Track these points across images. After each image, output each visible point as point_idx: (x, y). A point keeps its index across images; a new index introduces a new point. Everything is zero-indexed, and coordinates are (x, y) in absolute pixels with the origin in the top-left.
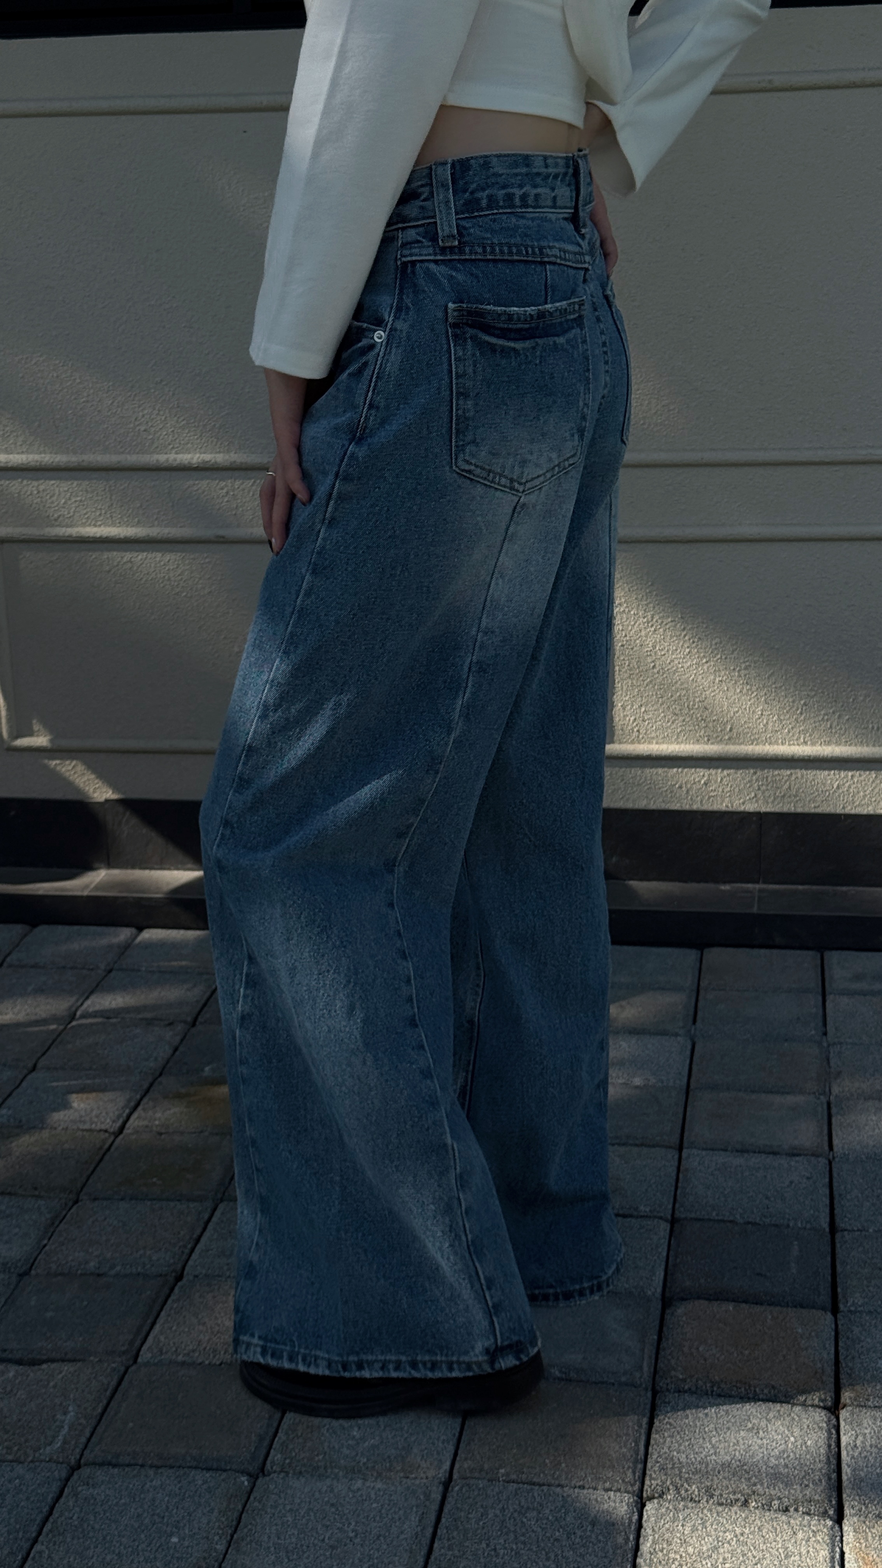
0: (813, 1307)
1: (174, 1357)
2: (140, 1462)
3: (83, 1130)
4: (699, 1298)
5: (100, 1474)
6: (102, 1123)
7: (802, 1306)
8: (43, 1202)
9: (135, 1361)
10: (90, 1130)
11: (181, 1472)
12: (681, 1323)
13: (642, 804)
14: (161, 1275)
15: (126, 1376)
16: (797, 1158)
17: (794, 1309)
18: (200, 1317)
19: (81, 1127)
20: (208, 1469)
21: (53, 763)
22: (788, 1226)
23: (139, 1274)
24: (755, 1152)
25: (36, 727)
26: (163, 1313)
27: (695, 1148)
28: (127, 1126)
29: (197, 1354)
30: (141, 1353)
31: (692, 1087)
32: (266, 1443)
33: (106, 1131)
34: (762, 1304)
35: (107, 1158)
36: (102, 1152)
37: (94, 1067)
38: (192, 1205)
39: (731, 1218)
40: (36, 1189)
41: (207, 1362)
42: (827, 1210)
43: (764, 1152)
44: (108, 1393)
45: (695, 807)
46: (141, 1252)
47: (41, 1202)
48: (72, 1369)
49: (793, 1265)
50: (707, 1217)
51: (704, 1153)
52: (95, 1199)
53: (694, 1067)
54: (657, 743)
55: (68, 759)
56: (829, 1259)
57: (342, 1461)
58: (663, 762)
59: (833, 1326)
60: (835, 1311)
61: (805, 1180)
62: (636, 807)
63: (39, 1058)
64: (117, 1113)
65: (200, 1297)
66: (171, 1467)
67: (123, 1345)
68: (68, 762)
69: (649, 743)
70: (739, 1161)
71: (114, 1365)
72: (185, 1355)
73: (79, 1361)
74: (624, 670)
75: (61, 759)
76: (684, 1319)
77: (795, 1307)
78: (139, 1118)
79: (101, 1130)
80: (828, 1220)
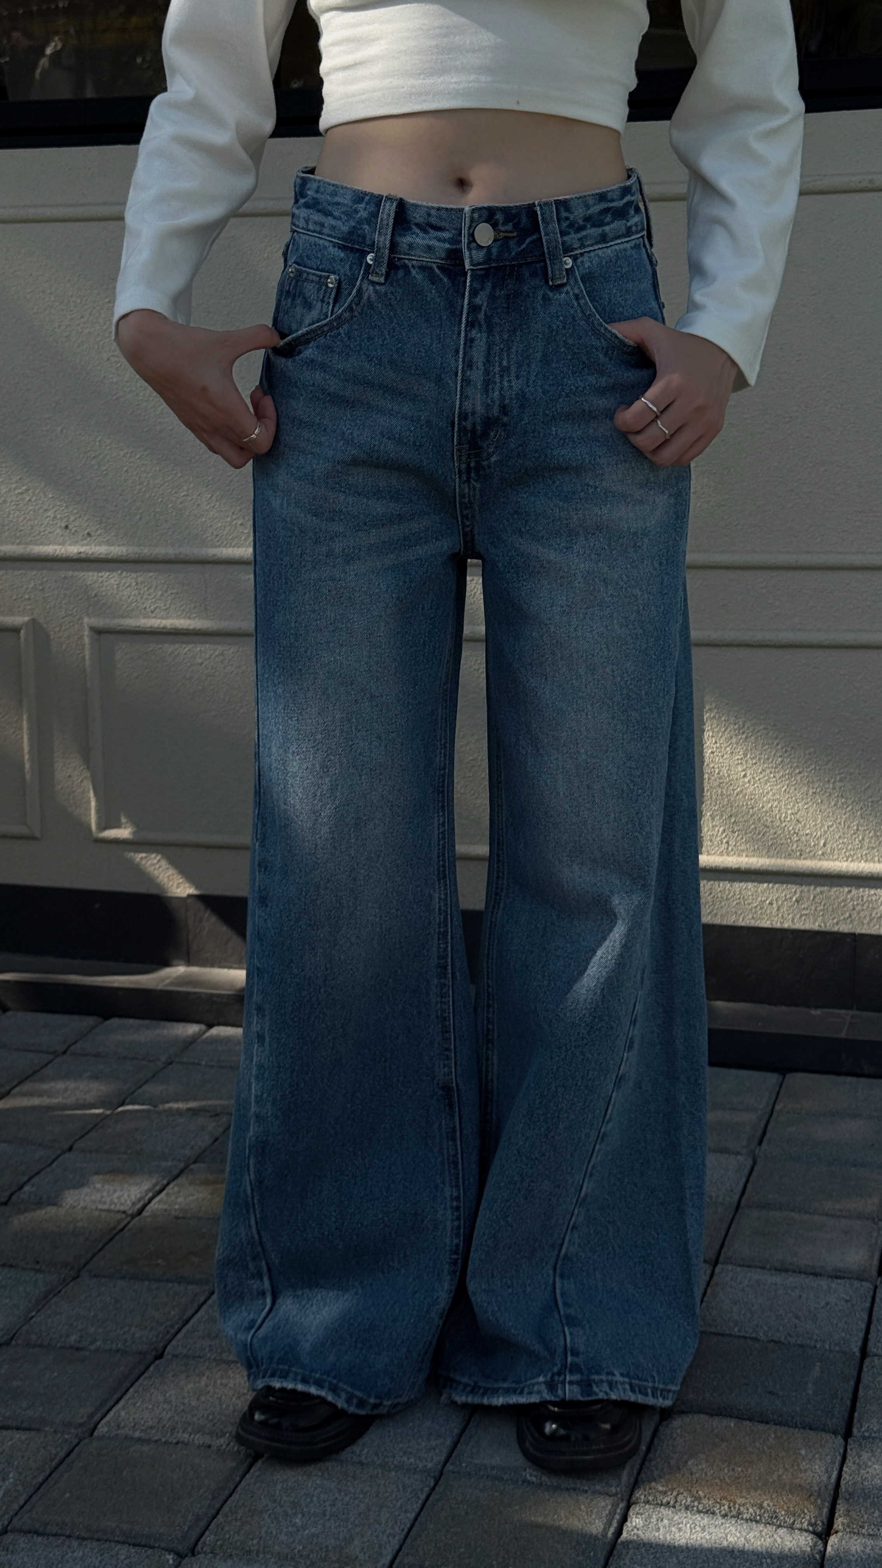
0: (824, 1430)
1: (130, 1432)
2: (68, 1533)
3: (101, 1210)
4: (700, 1412)
5: (23, 1542)
6: (122, 1204)
7: (811, 1429)
8: (42, 1276)
9: (91, 1434)
10: (109, 1211)
11: (107, 1545)
12: (674, 1435)
13: (730, 920)
14: (140, 1353)
15: (77, 1449)
16: (839, 1281)
17: (802, 1430)
18: (168, 1395)
19: (100, 1207)
20: (135, 1545)
21: (139, 857)
22: (815, 1347)
23: (118, 1351)
24: (795, 1272)
25: (123, 820)
26: (131, 1390)
27: (731, 1263)
28: (147, 1208)
29: (154, 1431)
30: (99, 1426)
31: (742, 1204)
32: (203, 1524)
33: (124, 1212)
34: (767, 1423)
35: (117, 1237)
36: (115, 1232)
37: (129, 1152)
38: (190, 1287)
39: (754, 1335)
40: (38, 1262)
41: (163, 1440)
42: (862, 1335)
43: (805, 1273)
44: (54, 1464)
45: (786, 926)
46: (127, 1329)
47: (40, 1276)
48: (23, 1437)
49: (810, 1385)
50: (728, 1332)
51: (739, 1269)
52: (96, 1276)
53: (749, 1185)
54: (747, 856)
55: (153, 852)
56: (852, 1383)
57: (276, 1547)
58: (753, 877)
59: (842, 1451)
60: (847, 1435)
61: (843, 1303)
62: (725, 923)
63: (76, 1140)
64: (138, 1196)
65: (173, 1376)
66: (98, 1540)
67: (82, 1417)
68: (153, 855)
69: (739, 855)
70: (776, 1279)
71: (67, 1436)
72: (142, 1431)
73: (33, 1430)
74: (713, 778)
75: (147, 852)
76: (679, 1431)
77: (804, 1428)
78: (160, 1201)
79: (118, 1212)
80: (860, 1344)
